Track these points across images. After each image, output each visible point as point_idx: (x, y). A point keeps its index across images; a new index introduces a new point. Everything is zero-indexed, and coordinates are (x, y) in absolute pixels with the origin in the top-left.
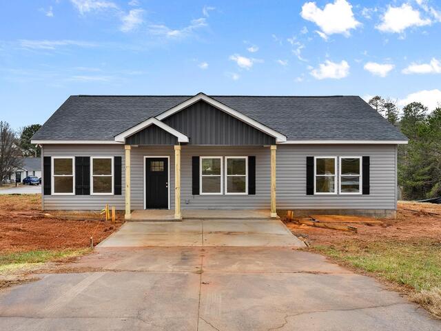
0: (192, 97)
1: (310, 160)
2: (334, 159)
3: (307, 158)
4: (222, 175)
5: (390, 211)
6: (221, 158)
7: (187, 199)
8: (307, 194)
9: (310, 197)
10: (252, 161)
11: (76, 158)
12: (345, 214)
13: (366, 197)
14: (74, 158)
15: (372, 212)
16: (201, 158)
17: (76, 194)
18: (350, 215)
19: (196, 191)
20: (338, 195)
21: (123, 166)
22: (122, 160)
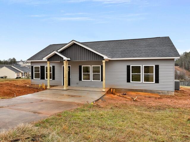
0: (67, 44)
1: (128, 67)
2: (140, 66)
3: (127, 66)
4: (90, 73)
5: (171, 92)
6: (90, 66)
7: (77, 82)
8: (127, 82)
9: (129, 83)
10: (102, 67)
11: (41, 66)
12: (146, 92)
13: (157, 84)
14: (40, 66)
15: (160, 92)
16: (82, 66)
17: (40, 79)
18: (148, 92)
19: (80, 79)
20: (142, 83)
21: (55, 69)
22: (55, 67)
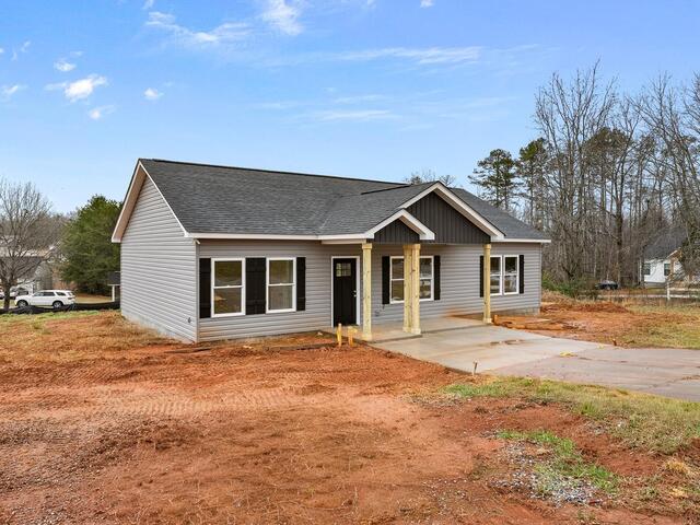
2: (500, 258)
7: (377, 309)
8: (481, 296)
10: (437, 259)
11: (247, 260)
14: (244, 261)
15: (525, 311)
16: (391, 258)
17: (247, 313)
19: (385, 299)
20: (503, 296)
21: (307, 270)
22: (307, 261)
